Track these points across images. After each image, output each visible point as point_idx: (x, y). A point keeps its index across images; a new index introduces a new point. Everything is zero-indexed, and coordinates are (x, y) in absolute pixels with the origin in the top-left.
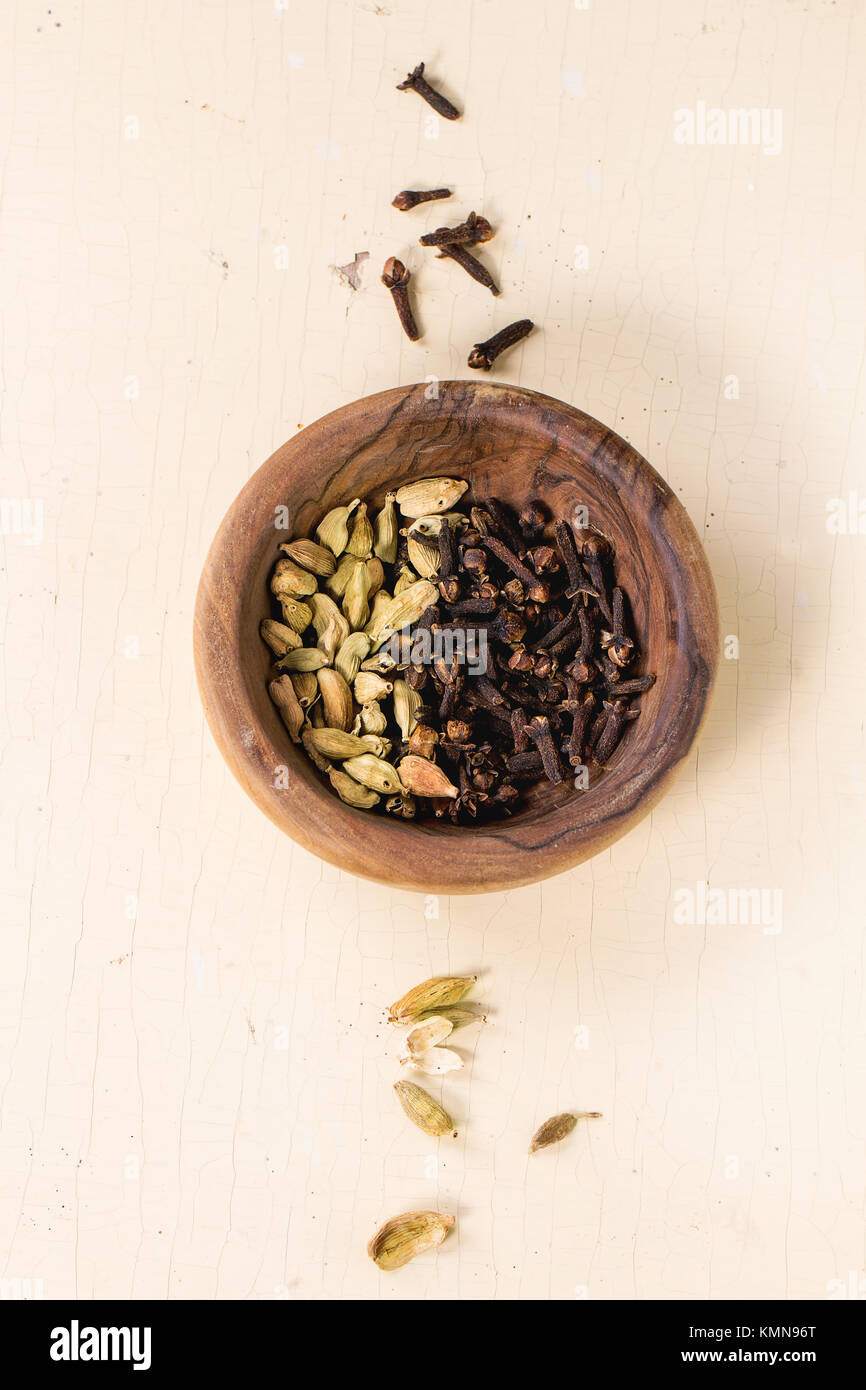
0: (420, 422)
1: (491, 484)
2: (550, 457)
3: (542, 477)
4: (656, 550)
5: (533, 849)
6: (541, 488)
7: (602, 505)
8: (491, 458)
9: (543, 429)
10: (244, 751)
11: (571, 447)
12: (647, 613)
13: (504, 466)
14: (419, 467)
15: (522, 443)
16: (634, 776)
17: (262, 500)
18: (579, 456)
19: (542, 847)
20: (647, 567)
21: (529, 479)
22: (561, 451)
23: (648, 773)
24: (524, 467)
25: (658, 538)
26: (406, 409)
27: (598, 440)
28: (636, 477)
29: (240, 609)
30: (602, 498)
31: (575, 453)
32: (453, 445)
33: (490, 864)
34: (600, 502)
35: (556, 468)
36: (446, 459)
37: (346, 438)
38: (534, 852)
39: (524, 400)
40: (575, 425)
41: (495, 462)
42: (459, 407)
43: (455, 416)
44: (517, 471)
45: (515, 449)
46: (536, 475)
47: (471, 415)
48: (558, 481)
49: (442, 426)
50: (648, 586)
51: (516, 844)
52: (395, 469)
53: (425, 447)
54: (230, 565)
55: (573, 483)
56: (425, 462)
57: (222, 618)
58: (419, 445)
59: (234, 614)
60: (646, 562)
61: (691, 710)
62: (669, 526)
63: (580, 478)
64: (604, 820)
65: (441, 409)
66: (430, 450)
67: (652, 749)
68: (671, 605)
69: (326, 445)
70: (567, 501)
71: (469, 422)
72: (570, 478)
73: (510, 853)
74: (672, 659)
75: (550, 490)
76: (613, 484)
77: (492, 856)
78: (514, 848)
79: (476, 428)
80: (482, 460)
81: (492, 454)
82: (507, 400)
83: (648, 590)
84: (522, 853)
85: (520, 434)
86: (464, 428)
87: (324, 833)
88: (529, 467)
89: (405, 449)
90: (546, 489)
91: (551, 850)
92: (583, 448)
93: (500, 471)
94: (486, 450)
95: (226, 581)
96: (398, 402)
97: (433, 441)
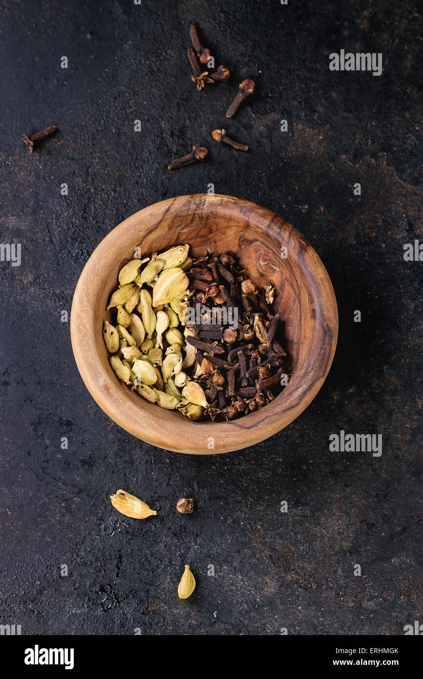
0: (179, 216)
1: (217, 246)
2: (246, 230)
3: (243, 241)
4: (302, 273)
5: (249, 428)
6: (243, 246)
7: (274, 253)
8: (217, 232)
9: (241, 216)
10: (100, 387)
11: (257, 224)
12: (300, 306)
13: (223, 236)
14: (181, 240)
15: (231, 224)
16: (298, 388)
17: (101, 261)
18: (261, 229)
19: (253, 427)
20: (299, 282)
21: (237, 242)
22: (251, 226)
23: (305, 386)
24: (233, 236)
25: (303, 267)
26: (171, 210)
27: (270, 220)
28: (290, 237)
29: (93, 317)
30: (274, 249)
31: (258, 227)
32: (197, 227)
33: (227, 437)
34: (273, 251)
35: (249, 236)
36: (193, 235)
37: (142, 227)
38: (250, 430)
39: (231, 202)
40: (257, 213)
41: (219, 234)
42: (198, 207)
43: (197, 212)
44: (230, 238)
45: (228, 227)
46: (240, 239)
47: (205, 211)
48: (251, 242)
49: (190, 218)
50: (300, 292)
51: (240, 426)
52: (168, 241)
53: (183, 229)
54: (87, 294)
55: (259, 243)
56: (183, 237)
57: (85, 321)
58: (180, 228)
59: (91, 319)
60: (298, 280)
61: (325, 353)
62: (308, 261)
63: (262, 240)
64: (284, 411)
65: (189, 209)
66: (185, 230)
67: (306, 374)
68: (312, 301)
69: (132, 231)
70: (256, 252)
71: (204, 215)
72: (257, 240)
73: (237, 431)
74: (314, 328)
75: (248, 247)
76: (278, 242)
77: (228, 433)
78: (239, 428)
79: (208, 218)
80: (212, 234)
81: (217, 231)
82: (222, 203)
83: (300, 294)
84: (244, 431)
85: (230, 219)
86: (201, 218)
87: (143, 427)
88: (236, 236)
89: (173, 231)
90: (245, 247)
91: (258, 428)
92: (262, 224)
93: (222, 239)
94: (214, 228)
95: (85, 303)
96: (167, 207)
97: (187, 226)
